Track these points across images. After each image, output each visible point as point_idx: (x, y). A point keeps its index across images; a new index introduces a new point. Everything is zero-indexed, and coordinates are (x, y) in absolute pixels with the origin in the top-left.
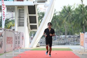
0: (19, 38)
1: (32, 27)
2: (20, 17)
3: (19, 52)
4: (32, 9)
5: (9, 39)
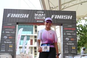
0: (31, 57)
2: (31, 51)
4: (35, 48)
5: (28, 57)
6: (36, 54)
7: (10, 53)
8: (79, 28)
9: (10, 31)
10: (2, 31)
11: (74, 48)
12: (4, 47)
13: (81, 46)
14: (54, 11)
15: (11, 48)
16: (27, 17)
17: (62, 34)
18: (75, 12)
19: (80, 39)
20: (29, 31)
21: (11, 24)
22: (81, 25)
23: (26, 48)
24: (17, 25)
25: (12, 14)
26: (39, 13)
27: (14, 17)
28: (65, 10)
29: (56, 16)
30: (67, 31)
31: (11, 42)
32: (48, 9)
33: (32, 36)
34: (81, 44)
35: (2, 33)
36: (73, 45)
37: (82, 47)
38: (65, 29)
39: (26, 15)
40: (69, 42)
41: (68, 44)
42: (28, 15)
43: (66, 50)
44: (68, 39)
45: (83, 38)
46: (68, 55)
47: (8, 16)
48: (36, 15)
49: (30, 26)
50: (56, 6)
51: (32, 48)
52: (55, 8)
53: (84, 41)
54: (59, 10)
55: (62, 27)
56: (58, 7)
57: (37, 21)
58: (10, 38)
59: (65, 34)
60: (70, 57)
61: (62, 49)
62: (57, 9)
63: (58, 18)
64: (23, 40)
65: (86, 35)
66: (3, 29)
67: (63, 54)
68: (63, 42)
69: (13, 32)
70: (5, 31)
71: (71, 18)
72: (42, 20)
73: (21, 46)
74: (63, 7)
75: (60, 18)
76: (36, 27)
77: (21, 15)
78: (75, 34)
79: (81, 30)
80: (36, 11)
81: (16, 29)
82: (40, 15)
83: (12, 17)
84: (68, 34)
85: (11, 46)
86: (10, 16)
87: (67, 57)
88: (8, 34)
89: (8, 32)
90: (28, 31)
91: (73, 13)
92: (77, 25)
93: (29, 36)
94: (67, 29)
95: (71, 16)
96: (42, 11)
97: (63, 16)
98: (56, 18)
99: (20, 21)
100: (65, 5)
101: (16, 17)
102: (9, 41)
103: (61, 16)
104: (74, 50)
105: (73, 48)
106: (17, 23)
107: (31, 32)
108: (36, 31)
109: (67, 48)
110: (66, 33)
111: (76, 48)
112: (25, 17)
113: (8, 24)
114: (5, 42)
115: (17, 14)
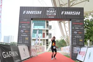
0: (43, 48)
1: (47, 45)
2: (44, 42)
3: (44, 52)
4: (47, 40)
5: (41, 48)
6: (48, 45)
7: (26, 44)
8: (86, 23)
9: (26, 26)
10: (19, 26)
11: (82, 40)
12: (21, 39)
13: (87, 38)
14: (64, 7)
15: (27, 40)
16: (40, 13)
17: (71, 28)
18: (83, 8)
19: (87, 32)
20: (42, 26)
21: (26, 20)
22: (88, 20)
23: (38, 40)
24: (32, 21)
25: (27, 11)
26: (50, 10)
27: (29, 13)
28: (73, 7)
29: (66, 12)
30: (75, 26)
31: (27, 35)
32: (58, 6)
33: (44, 30)
34: (88, 37)
35: (19, 28)
36: (80, 38)
37: (89, 39)
38: (73, 23)
39: (39, 11)
40: (77, 35)
41: (76, 37)
42: (41, 12)
43: (74, 42)
44: (76, 33)
45: (89, 31)
46: (76, 47)
47: (24, 13)
48: (48, 11)
49: (42, 21)
50: (65, 3)
51: (44, 40)
52: (64, 5)
53: (90, 34)
54: (68, 7)
55: (71, 22)
56: (67, 4)
57: (49, 17)
58: (26, 31)
59: (73, 28)
60: (77, 48)
61: (71, 41)
62: (67, 6)
63: (67, 14)
64: (36, 33)
65: (92, 29)
66: (20, 24)
67: (72, 46)
68: (72, 36)
69: (29, 27)
70: (22, 26)
71: (79, 14)
72: (53, 16)
73: (35, 38)
74: (71, 4)
75: (69, 14)
76: (47, 22)
77: (35, 12)
78: (82, 28)
79: (88, 24)
80: (48, 8)
81: (30, 24)
82: (51, 11)
83: (27, 13)
84: (76, 28)
85: (27, 39)
86: (25, 13)
87: (75, 48)
88: (24, 28)
89: (24, 27)
90: (40, 26)
91: (81, 10)
92: (84, 20)
93: (42, 30)
94: (75, 24)
95: (79, 12)
96: (53, 7)
97: (72, 12)
98: (65, 14)
99: (34, 17)
100: (73, 2)
101: (31, 13)
102: (25, 34)
103: (70, 12)
104: (81, 42)
105: (80, 40)
106: (32, 19)
107: (43, 27)
108: (48, 25)
109: (75, 41)
110: (75, 27)
111: (83, 40)
112: (38, 13)
113: (24, 20)
114: (22, 35)
115: (31, 11)
